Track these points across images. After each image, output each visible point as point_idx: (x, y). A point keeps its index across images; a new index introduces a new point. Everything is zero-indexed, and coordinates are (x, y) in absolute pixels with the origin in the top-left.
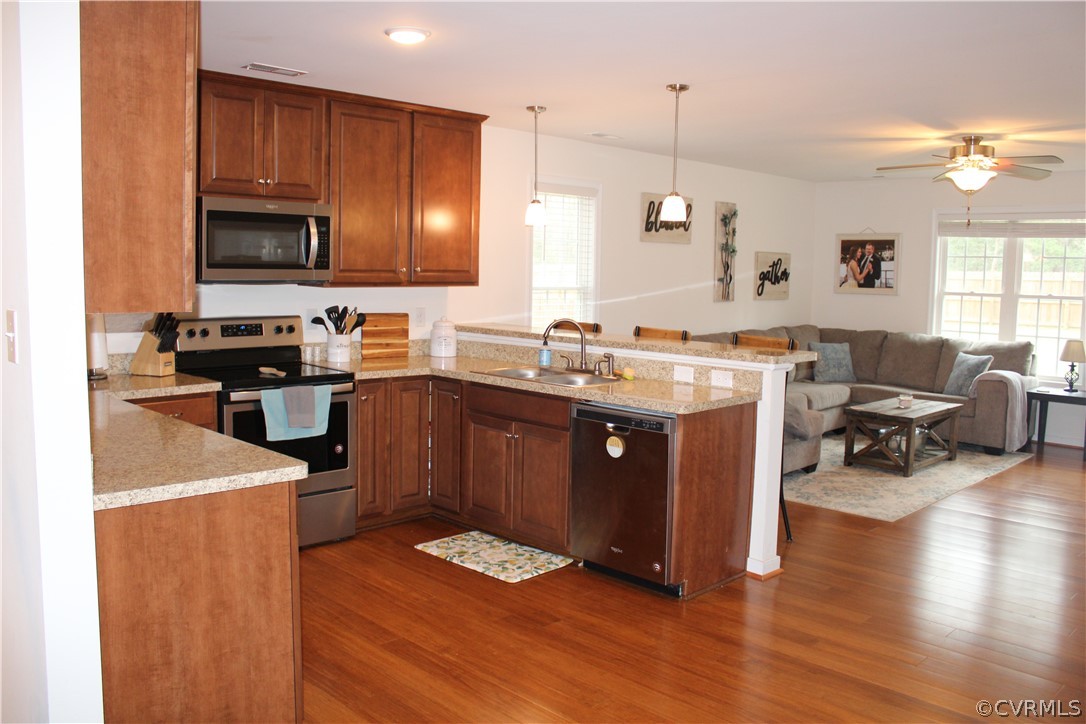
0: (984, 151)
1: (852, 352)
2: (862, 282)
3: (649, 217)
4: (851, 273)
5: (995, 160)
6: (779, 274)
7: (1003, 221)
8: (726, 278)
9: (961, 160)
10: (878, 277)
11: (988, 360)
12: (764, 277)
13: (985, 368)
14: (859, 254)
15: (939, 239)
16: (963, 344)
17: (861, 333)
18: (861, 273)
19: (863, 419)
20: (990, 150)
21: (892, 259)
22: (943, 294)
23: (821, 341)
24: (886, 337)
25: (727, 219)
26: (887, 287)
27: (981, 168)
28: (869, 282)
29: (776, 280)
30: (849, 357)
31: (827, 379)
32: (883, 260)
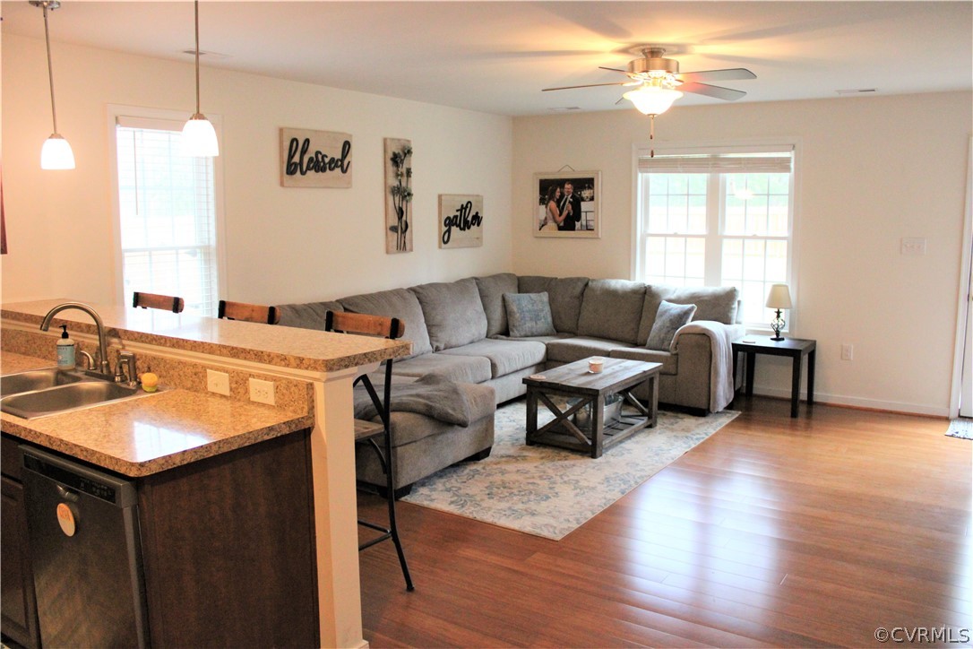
0: (667, 67)
1: (552, 301)
2: (562, 224)
3: (291, 156)
4: (550, 215)
5: (679, 77)
6: (470, 219)
7: (705, 156)
8: (400, 227)
9: (640, 77)
10: (578, 218)
11: (691, 309)
12: (450, 222)
13: (687, 318)
14: (558, 194)
15: (640, 175)
16: (666, 291)
17: (562, 280)
18: (560, 215)
19: (544, 390)
20: (673, 67)
21: (592, 199)
22: (646, 236)
23: (519, 292)
24: (587, 285)
25: (399, 159)
26: (587, 229)
27: (665, 87)
28: (569, 224)
29: (466, 225)
30: (547, 309)
31: (523, 334)
32: (583, 200)
